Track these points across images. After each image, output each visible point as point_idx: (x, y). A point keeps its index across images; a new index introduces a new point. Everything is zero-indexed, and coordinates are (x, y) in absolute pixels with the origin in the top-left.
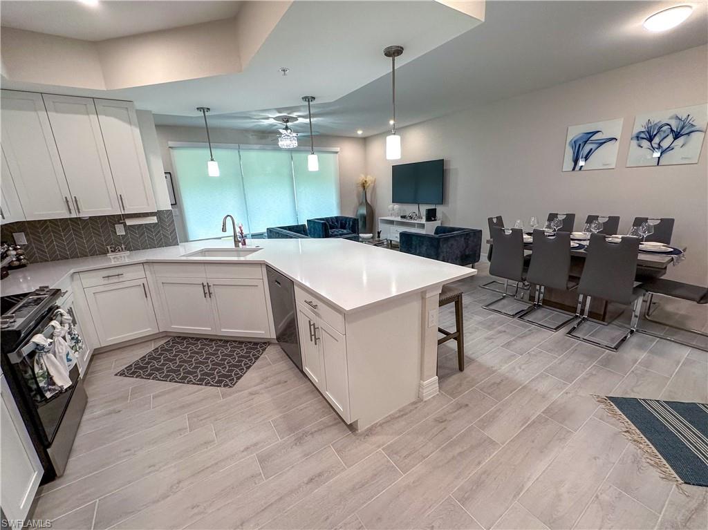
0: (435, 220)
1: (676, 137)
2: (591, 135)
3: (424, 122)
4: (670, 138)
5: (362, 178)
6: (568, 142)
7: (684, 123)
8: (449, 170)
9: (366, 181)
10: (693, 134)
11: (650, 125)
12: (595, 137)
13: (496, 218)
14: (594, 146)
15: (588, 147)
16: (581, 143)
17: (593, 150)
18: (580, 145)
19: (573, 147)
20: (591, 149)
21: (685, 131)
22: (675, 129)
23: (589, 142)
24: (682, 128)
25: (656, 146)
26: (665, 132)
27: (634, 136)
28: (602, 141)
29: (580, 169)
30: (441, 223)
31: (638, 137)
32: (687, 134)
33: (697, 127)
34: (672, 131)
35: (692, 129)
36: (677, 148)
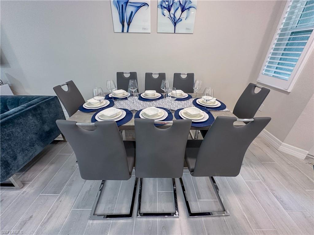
1: (183, 11)
4: (179, 10)
10: (191, 9)
13: (67, 84)
14: (133, 9)
15: (129, 9)
16: (123, 4)
17: (133, 14)
18: (122, 5)
19: (118, 7)
20: (132, 12)
21: (187, 6)
22: (182, 3)
23: (129, 4)
24: (185, 3)
25: (172, 16)
26: (176, 4)
27: (159, 4)
28: (139, 5)
29: (128, 32)
30: (10, 87)
31: (161, 5)
32: (188, 9)
33: (192, 4)
34: (180, 4)
35: (190, 5)
36: (183, 20)
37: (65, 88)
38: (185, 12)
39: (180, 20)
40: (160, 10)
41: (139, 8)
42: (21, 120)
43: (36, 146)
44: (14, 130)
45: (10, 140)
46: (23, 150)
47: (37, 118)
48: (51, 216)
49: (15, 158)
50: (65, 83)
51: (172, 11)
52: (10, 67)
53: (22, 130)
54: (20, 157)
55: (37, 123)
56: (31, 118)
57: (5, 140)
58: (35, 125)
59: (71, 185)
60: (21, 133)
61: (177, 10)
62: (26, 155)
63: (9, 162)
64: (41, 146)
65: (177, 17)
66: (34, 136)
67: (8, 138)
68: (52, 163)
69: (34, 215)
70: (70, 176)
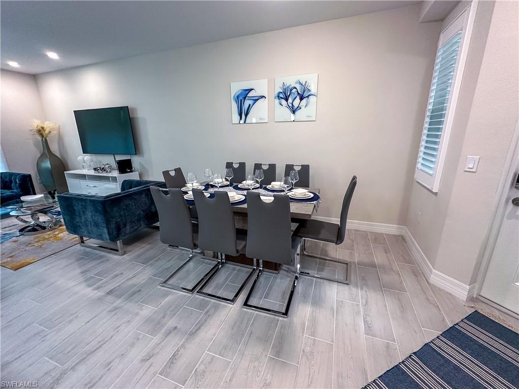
0: (132, 171)
1: (301, 99)
2: (247, 92)
3: (102, 63)
4: (298, 99)
5: (36, 123)
6: (232, 97)
7: (305, 88)
8: (137, 118)
9: (43, 128)
10: (310, 97)
11: (284, 87)
12: (251, 94)
13: (175, 170)
14: (251, 102)
15: (247, 103)
16: (242, 98)
17: (251, 106)
18: (241, 100)
19: (237, 102)
20: (250, 105)
21: (306, 94)
22: (300, 92)
23: (247, 98)
24: (304, 92)
25: (290, 105)
26: (294, 94)
27: (276, 95)
28: (256, 98)
29: (245, 122)
30: (139, 174)
31: (278, 96)
32: (306, 97)
33: (311, 92)
34: (298, 93)
35: (309, 93)
36: (303, 108)
37: (173, 173)
38: (304, 101)
39: (299, 108)
40: (277, 101)
41: (256, 100)
42: (137, 197)
43: (142, 222)
44: (130, 203)
45: (126, 209)
46: (132, 222)
47: (148, 198)
48: (135, 276)
49: (125, 226)
50: (173, 169)
51: (290, 100)
52: (143, 157)
53: (135, 205)
54: (128, 227)
55: (147, 202)
56: (144, 196)
57: (124, 209)
58: (145, 204)
59: (157, 261)
60: (134, 207)
61: (295, 99)
62: (133, 227)
63: (121, 226)
64: (145, 224)
65: (296, 106)
66: (142, 213)
67: (125, 208)
68: (149, 244)
69: (125, 273)
70: (159, 255)
